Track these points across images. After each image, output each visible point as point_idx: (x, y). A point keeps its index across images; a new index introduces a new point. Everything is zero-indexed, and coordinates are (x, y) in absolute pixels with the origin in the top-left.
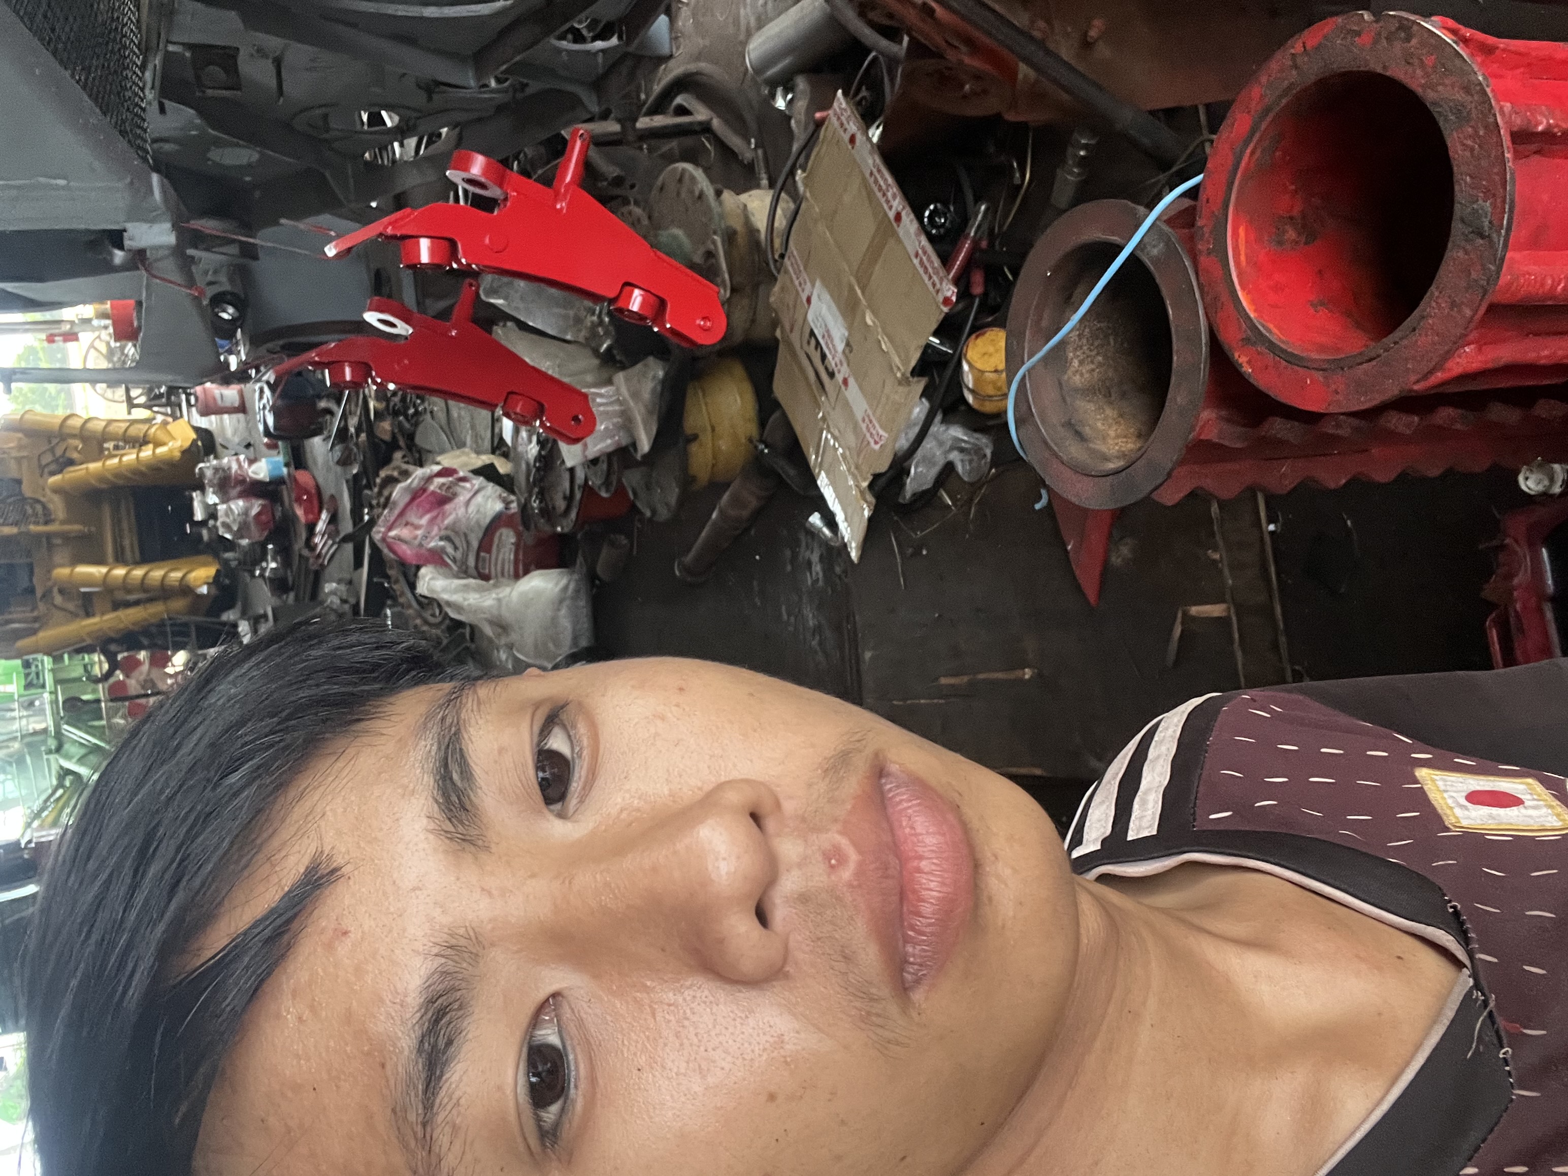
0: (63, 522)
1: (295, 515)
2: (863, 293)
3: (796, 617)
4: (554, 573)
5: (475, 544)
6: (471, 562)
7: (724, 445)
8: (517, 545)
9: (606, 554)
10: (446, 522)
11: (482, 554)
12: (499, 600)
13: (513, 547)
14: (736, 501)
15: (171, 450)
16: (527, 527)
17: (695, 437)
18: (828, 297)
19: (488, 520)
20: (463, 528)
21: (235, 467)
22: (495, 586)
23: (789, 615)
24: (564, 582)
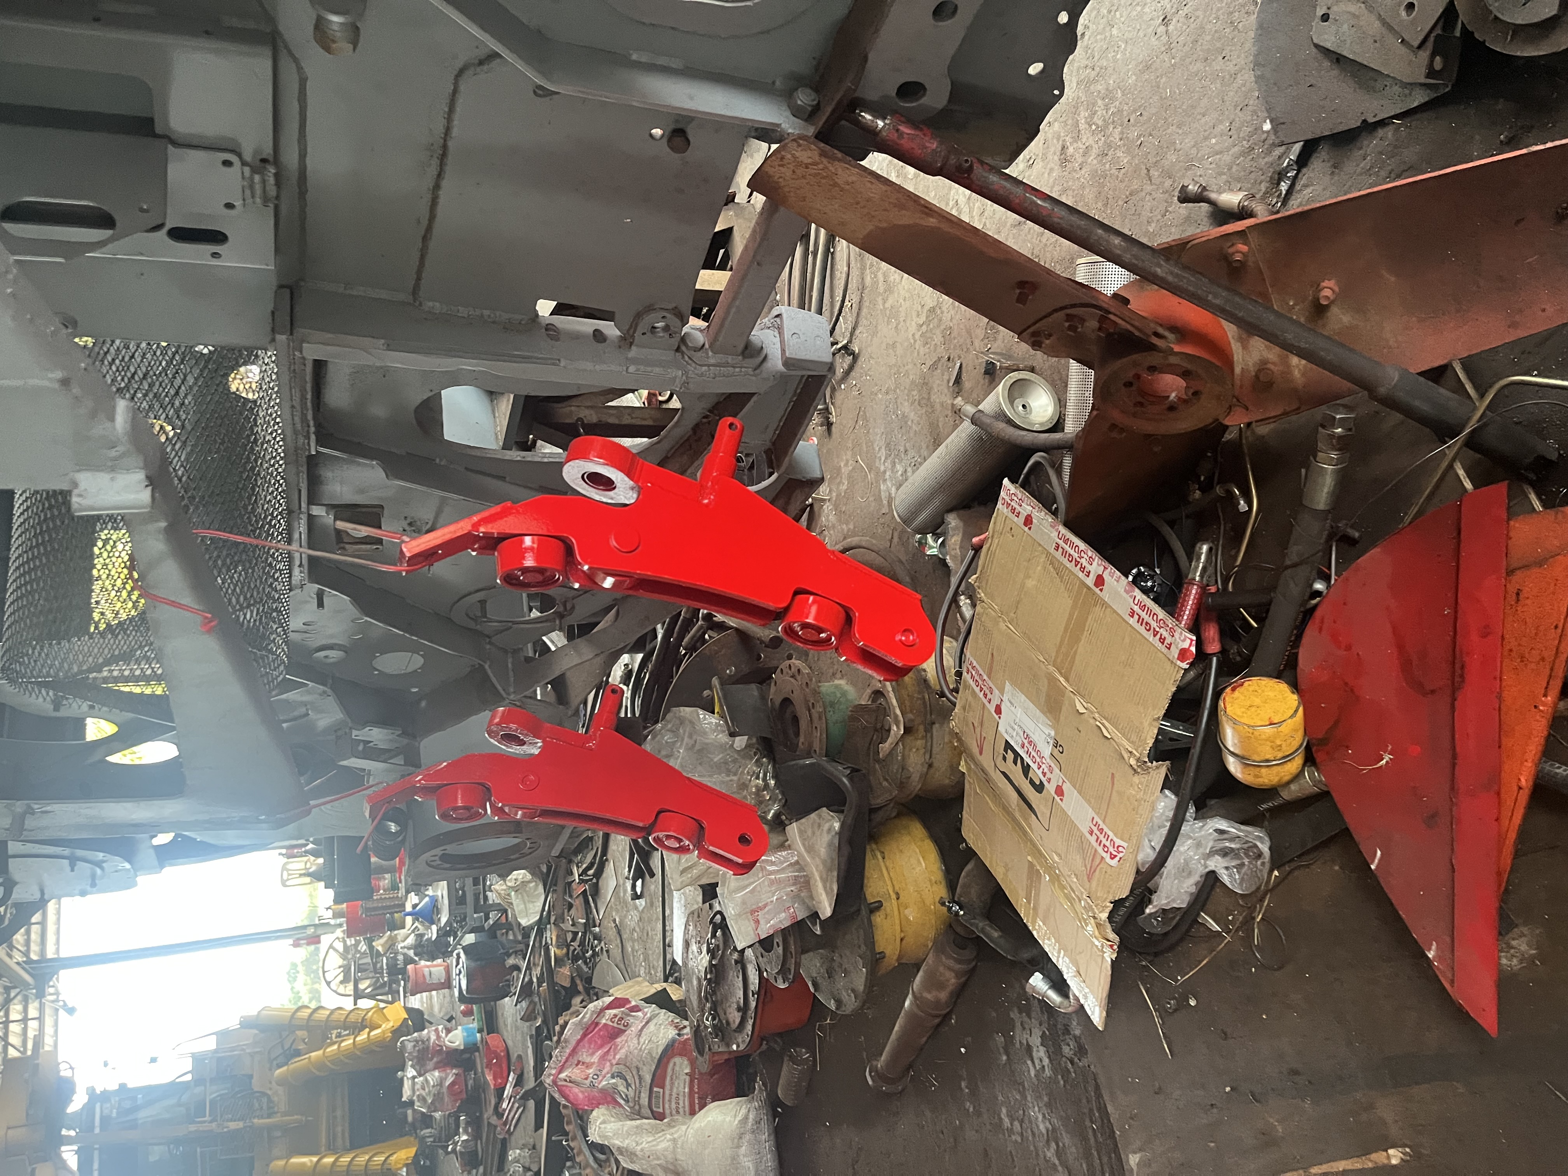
0: (285, 1114)
1: (486, 1082)
2: (1067, 680)
3: (1021, 1122)
4: (732, 1104)
5: (648, 1078)
6: (645, 1100)
7: (911, 914)
8: (691, 1075)
9: (788, 1072)
10: (618, 1057)
11: (655, 1089)
12: (674, 1140)
13: (688, 1078)
14: (932, 982)
15: (384, 1032)
16: (701, 1052)
17: (879, 906)
18: (1023, 697)
19: (660, 1051)
20: (635, 1063)
21: (433, 1037)
22: (670, 1126)
23: (1012, 1119)
24: (744, 1111)
